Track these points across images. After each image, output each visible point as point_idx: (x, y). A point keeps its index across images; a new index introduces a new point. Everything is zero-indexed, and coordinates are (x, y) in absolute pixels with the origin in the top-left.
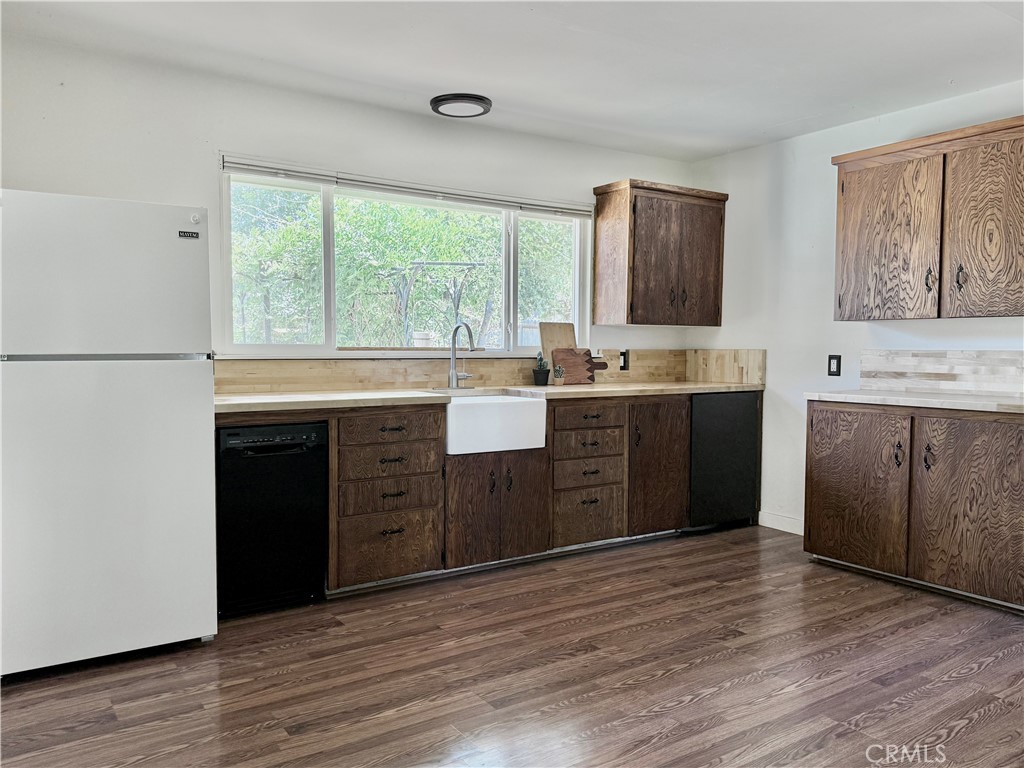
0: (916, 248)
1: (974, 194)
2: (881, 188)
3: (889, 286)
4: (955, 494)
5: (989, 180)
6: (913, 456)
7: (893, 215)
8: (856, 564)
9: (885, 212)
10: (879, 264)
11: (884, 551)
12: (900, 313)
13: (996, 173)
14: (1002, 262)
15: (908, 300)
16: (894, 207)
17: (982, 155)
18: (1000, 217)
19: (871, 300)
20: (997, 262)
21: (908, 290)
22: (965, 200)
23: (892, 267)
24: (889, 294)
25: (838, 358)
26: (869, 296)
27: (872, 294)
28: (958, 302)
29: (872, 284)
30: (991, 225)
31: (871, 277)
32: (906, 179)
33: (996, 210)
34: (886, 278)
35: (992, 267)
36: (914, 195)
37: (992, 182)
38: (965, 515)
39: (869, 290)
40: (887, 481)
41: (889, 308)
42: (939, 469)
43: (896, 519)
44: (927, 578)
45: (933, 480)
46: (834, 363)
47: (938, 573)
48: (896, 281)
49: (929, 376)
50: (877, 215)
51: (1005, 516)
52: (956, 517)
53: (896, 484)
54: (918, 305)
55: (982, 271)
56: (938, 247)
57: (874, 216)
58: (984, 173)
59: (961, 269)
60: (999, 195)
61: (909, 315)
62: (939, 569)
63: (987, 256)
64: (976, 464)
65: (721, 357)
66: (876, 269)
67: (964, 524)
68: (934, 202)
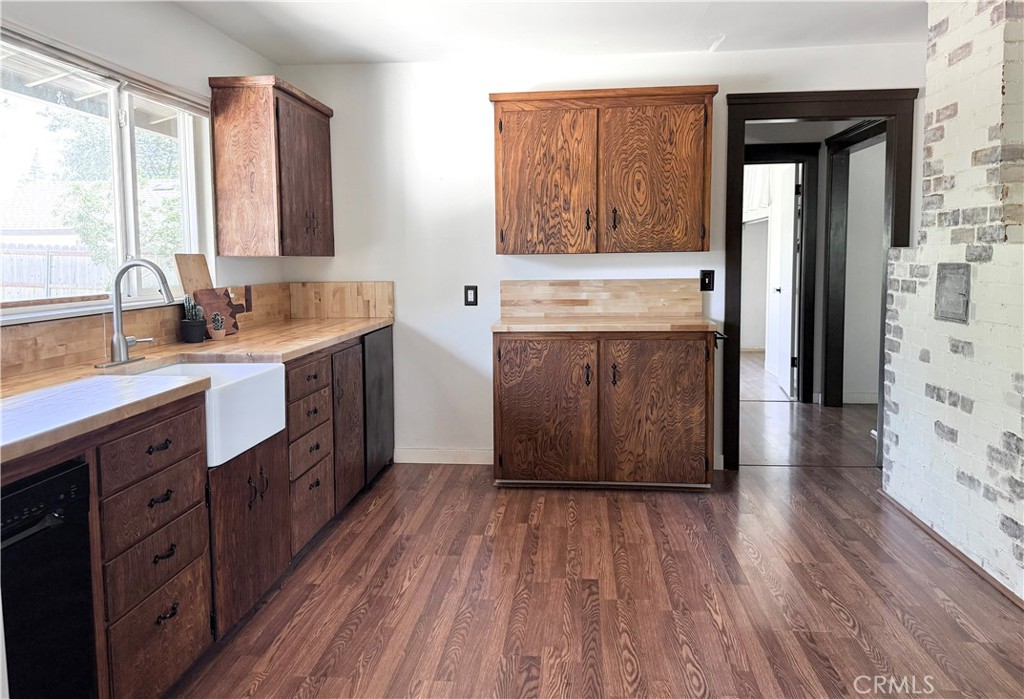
0: (575, 191)
1: (625, 147)
2: (541, 131)
3: (552, 223)
4: (637, 403)
5: (637, 137)
6: (602, 375)
7: (553, 158)
8: (551, 480)
9: (545, 155)
10: (541, 203)
11: (578, 463)
12: (563, 248)
13: (641, 132)
14: (648, 207)
15: (569, 236)
16: (553, 150)
17: (630, 114)
18: (646, 170)
19: (534, 236)
20: (644, 207)
21: (569, 228)
22: (617, 151)
23: (553, 206)
24: (552, 231)
25: (475, 289)
26: (532, 231)
27: (535, 230)
28: (614, 240)
29: (535, 220)
30: (639, 176)
31: (533, 213)
32: (565, 126)
33: (642, 164)
34: (548, 214)
35: (641, 211)
36: (572, 142)
37: (639, 139)
38: (647, 419)
39: (532, 226)
40: (577, 400)
41: (552, 244)
42: (623, 383)
43: (587, 432)
44: (617, 479)
45: (620, 394)
46: (471, 294)
47: (627, 471)
48: (558, 220)
49: (564, 302)
50: (537, 156)
51: (678, 414)
52: (640, 422)
53: (586, 403)
54: (579, 241)
55: (632, 214)
56: (594, 191)
57: (534, 157)
58: (632, 131)
59: (615, 211)
60: (646, 152)
61: (570, 250)
62: (627, 468)
63: (636, 202)
64: (654, 375)
65: (339, 290)
66: (538, 207)
67: (647, 426)
68: (591, 151)
